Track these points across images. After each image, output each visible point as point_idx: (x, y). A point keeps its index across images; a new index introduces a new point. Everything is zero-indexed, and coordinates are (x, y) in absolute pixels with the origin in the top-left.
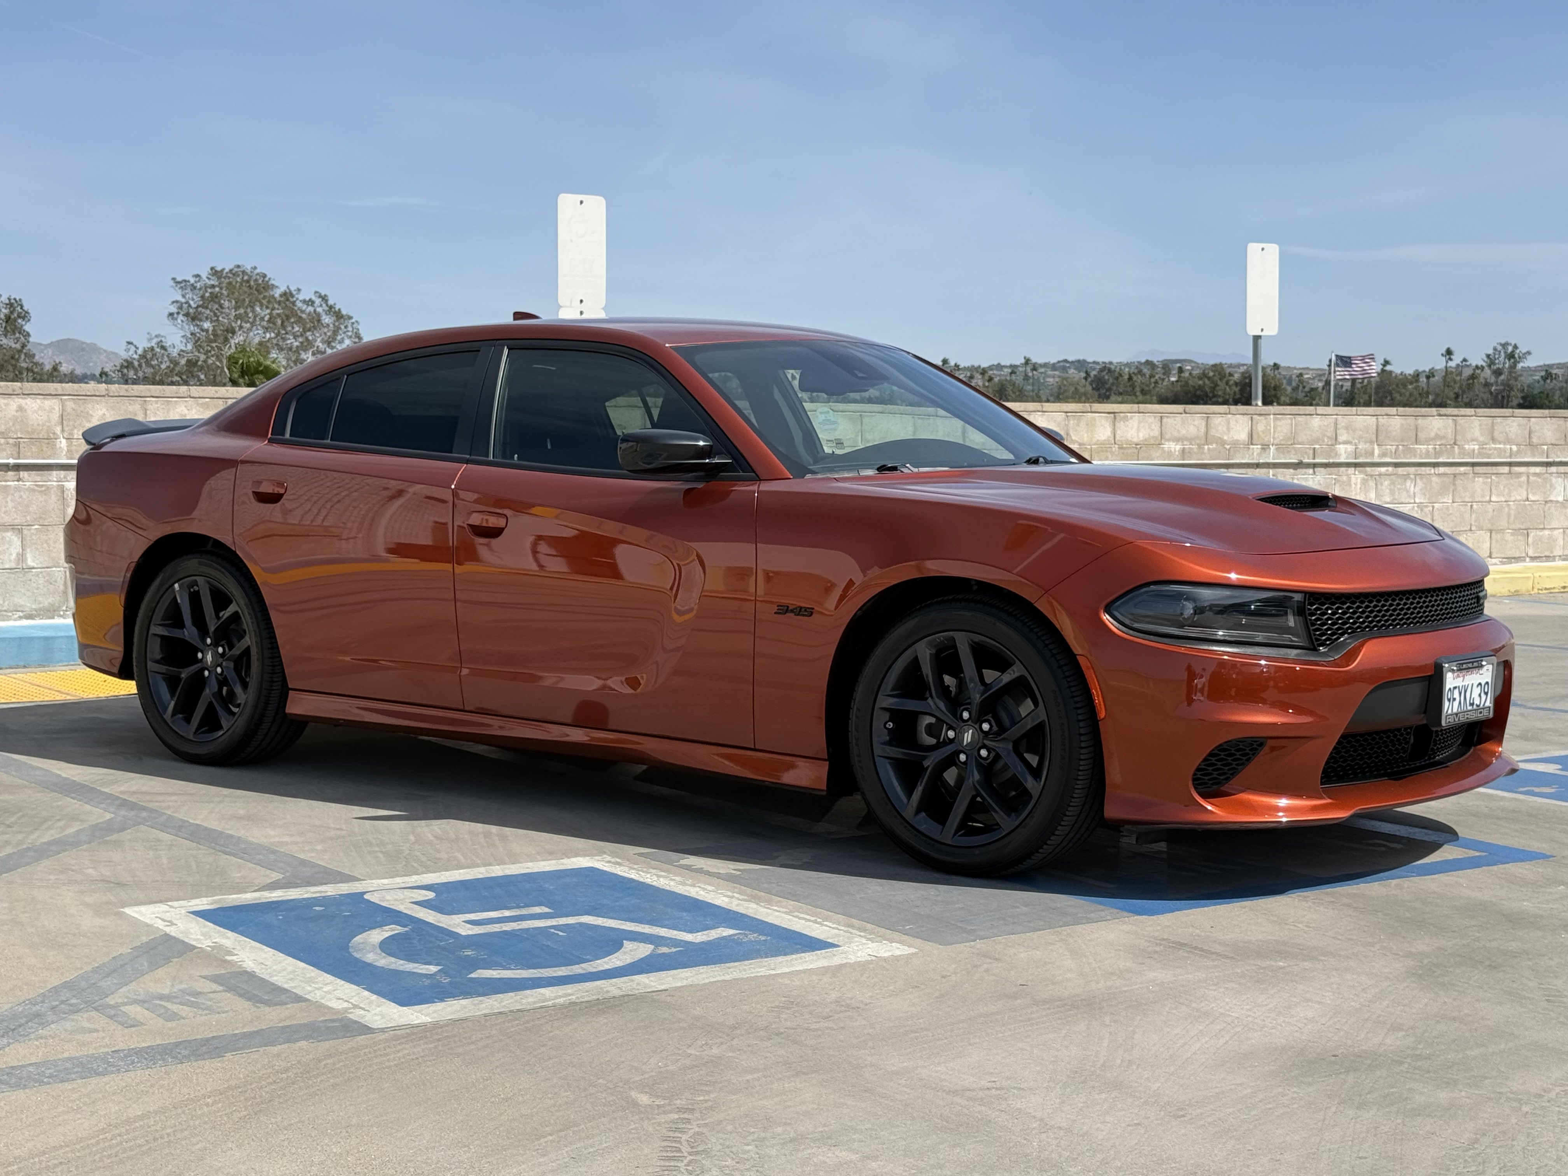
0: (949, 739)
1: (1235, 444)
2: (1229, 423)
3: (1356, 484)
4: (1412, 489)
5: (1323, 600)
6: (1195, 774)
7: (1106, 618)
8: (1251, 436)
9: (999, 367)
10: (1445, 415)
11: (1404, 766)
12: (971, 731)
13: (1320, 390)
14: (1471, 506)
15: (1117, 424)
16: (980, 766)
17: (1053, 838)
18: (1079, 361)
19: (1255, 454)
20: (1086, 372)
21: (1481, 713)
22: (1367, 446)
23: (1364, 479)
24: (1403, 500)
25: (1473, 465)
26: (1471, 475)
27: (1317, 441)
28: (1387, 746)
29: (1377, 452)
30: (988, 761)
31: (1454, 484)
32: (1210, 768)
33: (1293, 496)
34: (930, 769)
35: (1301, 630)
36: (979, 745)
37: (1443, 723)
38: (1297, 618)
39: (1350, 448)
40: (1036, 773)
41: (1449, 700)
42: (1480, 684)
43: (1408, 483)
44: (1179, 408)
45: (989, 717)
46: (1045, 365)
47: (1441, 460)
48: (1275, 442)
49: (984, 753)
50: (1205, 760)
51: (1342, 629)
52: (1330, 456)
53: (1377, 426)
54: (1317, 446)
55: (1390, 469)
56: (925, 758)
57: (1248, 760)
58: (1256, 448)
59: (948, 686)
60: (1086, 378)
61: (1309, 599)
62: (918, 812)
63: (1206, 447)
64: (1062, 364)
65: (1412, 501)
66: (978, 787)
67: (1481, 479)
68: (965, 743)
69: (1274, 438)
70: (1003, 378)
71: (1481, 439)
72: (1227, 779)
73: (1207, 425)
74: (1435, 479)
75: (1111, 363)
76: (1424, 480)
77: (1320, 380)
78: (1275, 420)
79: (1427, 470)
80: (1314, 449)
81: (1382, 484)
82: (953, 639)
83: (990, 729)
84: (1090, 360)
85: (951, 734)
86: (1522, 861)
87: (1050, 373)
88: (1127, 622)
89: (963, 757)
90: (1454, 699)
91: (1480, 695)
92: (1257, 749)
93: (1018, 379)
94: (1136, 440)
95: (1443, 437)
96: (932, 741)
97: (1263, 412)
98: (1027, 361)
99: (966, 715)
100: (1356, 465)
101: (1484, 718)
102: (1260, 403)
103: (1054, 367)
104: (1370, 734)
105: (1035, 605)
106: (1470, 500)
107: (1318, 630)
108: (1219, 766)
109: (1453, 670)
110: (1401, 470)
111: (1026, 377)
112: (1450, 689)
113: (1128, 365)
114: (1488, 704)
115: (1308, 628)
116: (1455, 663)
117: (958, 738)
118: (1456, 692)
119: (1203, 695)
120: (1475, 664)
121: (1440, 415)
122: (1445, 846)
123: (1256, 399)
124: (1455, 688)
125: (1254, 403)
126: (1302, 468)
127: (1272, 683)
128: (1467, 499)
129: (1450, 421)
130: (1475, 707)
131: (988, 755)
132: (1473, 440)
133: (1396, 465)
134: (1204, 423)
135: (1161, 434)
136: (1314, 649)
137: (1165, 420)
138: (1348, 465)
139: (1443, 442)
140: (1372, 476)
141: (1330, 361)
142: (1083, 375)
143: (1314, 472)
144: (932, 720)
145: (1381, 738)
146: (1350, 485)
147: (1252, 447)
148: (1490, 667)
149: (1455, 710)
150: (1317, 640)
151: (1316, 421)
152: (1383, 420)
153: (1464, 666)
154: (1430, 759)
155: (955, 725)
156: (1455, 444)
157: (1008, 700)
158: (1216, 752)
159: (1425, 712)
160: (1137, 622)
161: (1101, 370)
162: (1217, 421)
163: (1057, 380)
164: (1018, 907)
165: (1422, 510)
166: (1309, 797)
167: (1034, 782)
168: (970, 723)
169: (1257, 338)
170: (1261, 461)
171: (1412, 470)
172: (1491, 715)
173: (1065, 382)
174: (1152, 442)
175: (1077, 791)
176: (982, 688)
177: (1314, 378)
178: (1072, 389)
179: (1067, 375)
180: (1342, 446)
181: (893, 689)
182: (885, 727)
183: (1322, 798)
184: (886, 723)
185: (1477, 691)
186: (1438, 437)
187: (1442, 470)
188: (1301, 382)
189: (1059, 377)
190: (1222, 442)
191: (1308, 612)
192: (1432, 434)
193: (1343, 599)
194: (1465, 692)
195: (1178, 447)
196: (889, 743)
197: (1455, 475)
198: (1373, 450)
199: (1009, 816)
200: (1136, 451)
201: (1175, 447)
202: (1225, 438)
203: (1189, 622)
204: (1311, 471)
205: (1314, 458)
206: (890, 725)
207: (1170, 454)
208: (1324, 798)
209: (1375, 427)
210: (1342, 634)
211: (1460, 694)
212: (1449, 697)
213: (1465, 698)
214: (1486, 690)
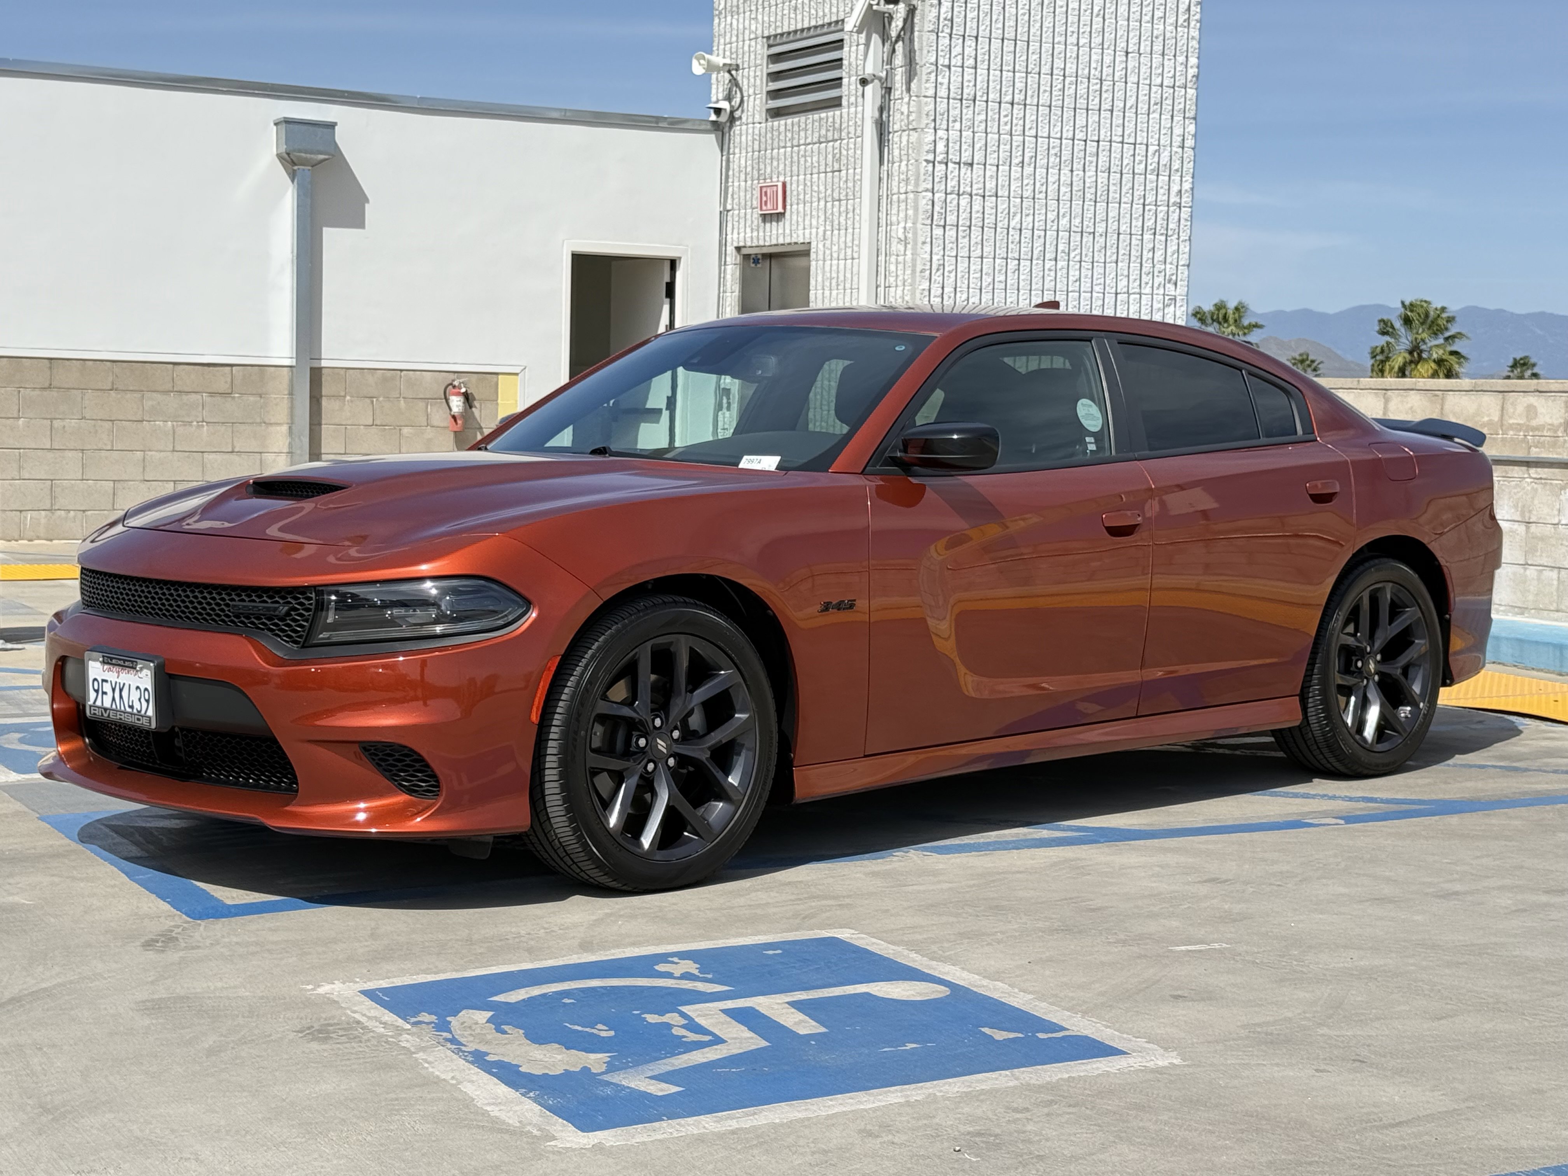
21: (143, 720)
37: (88, 712)
41: (97, 691)
42: (138, 688)
90: (104, 693)
91: (140, 700)
101: (144, 727)
109: (98, 660)
112: (97, 680)
114: (151, 713)
116: (101, 654)
118: (107, 686)
120: (128, 664)
124: (104, 681)
130: (133, 711)
148: (148, 673)
149: (105, 705)
153: (114, 661)
172: (153, 726)
211: (114, 690)
212: (96, 688)
213: (121, 697)
214: (147, 697)
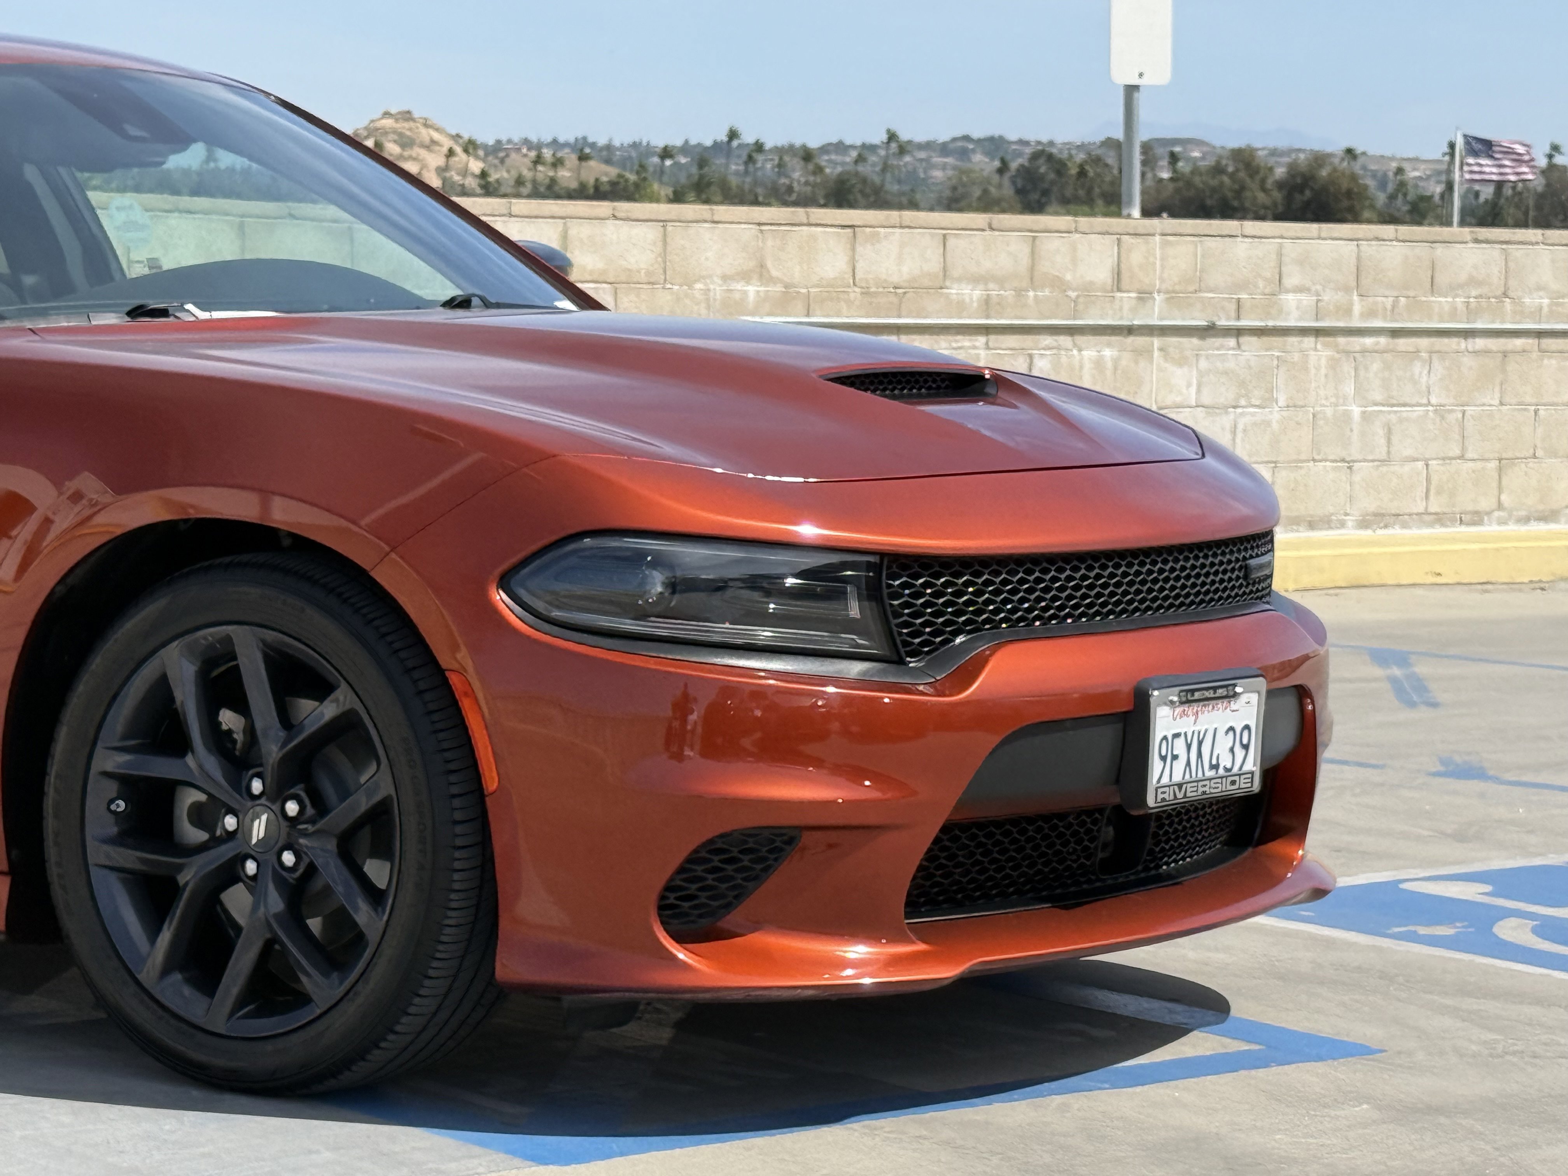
0: (227, 832)
1: (1087, 289)
2: (1074, 249)
3: (1318, 369)
4: (1424, 379)
5: (917, 569)
6: (662, 898)
7: (500, 598)
8: (1118, 275)
9: (840, 147)
10: (1487, 242)
11: (1089, 881)
12: (264, 817)
13: (1437, 198)
14: (1536, 412)
15: (859, 249)
16: (280, 883)
17: (404, 1020)
18: (991, 139)
19: (1126, 307)
20: (1003, 161)
21: (1233, 783)
22: (1340, 296)
23: (1332, 359)
24: (1407, 400)
25: (1540, 334)
26: (1535, 355)
27: (1243, 286)
28: (1051, 846)
29: (1357, 308)
30: (297, 874)
31: (1504, 371)
32: (694, 886)
33: (912, 374)
34: (188, 889)
35: (875, 626)
36: (280, 844)
37: (1151, 801)
38: (866, 604)
39: (1307, 300)
40: (375, 896)
41: (1163, 758)
42: (1232, 729)
43: (1417, 368)
44: (979, 219)
45: (299, 790)
46: (928, 146)
47: (1479, 325)
48: (1164, 287)
49: (288, 858)
50: (681, 870)
51: (954, 623)
52: (1268, 315)
53: (1359, 258)
54: (1244, 296)
55: (1383, 340)
56: (180, 868)
57: (766, 869)
58: (1127, 298)
59: (230, 732)
60: (1001, 171)
61: (888, 568)
62: (166, 971)
63: (1031, 294)
64: (960, 144)
65: (1425, 401)
66: (275, 926)
67: (1554, 362)
68: (254, 841)
69: (1162, 280)
70: (848, 168)
71: (1554, 286)
72: (728, 907)
73: (1032, 252)
74: (1467, 361)
75: (1051, 143)
76: (1447, 363)
77: (1439, 182)
78: (1164, 245)
79: (1453, 343)
80: (1239, 300)
81: (1366, 369)
82: (228, 640)
83: (301, 811)
84: (1012, 136)
85: (230, 822)
86: (1320, 1058)
87: (937, 160)
88: (540, 605)
89: (251, 867)
90: (1175, 757)
91: (1232, 750)
92: (781, 850)
93: (870, 169)
94: (895, 279)
95: (1479, 284)
96: (202, 836)
97: (1141, 230)
98: (892, 136)
99: (257, 786)
100: (1318, 332)
101: (1240, 793)
102: (1136, 212)
103: (944, 149)
104: (1015, 822)
105: (373, 574)
106: (1534, 401)
107: (906, 625)
108: (710, 882)
109: (1172, 702)
110: (1403, 343)
111: (885, 168)
112: (1165, 738)
113: (1081, 147)
114: (1249, 766)
115: (887, 622)
116: (1177, 689)
117: (243, 830)
118: (1180, 744)
119: (692, 750)
120: (1221, 692)
121: (1477, 241)
122: (1195, 1033)
123: (1130, 203)
124: (1176, 736)
125: (1125, 212)
126: (1214, 336)
127: (835, 726)
128: (1528, 399)
129: (1495, 252)
130: (1221, 771)
131: (296, 864)
132: (1539, 288)
133: (1395, 333)
134: (1026, 250)
135: (945, 269)
136: (901, 662)
137: (951, 242)
138: (1304, 332)
139: (1484, 290)
140: (1347, 353)
141: (1452, 146)
142: (997, 164)
143: (1239, 345)
144: (202, 797)
145: (1039, 830)
146: (1306, 370)
147: (1119, 294)
148: (1254, 698)
149: (1177, 778)
150: (906, 644)
151: (1241, 249)
152: (1369, 249)
153: (1197, 695)
154: (1147, 869)
155: (235, 806)
156: (1505, 294)
157: (335, 754)
158: (704, 854)
159: (1117, 781)
160: (559, 608)
161: (1035, 156)
162: (1052, 245)
163: (950, 173)
164: (318, 1152)
165: (1443, 418)
166: (892, 941)
167: (373, 914)
168: (263, 801)
169: (1131, 90)
170: (1136, 323)
171: (1424, 342)
172: (1256, 787)
173: (965, 179)
174: (926, 282)
175: (447, 930)
176: (282, 734)
177: (1428, 178)
178: (977, 192)
179: (968, 165)
180: (1290, 297)
181: (125, 737)
182: (109, 809)
183: (909, 941)
184: (112, 801)
185: (1224, 743)
186: (1472, 282)
187: (1480, 343)
188: (1402, 185)
189: (955, 168)
190: (1059, 284)
191: (885, 591)
192: (1463, 277)
193: (957, 568)
194: (1200, 743)
195: (977, 293)
196: (119, 840)
197: (1505, 354)
198: (1351, 304)
199: (326, 975)
200: (895, 300)
201: (973, 294)
202: (1068, 277)
203: (658, 609)
204: (1232, 342)
205: (1238, 318)
206: (121, 805)
207: (961, 307)
208: (913, 942)
209: (1353, 261)
210: (956, 633)
211: (1189, 747)
212: (1164, 753)
213: (1200, 755)
214: (1245, 741)
